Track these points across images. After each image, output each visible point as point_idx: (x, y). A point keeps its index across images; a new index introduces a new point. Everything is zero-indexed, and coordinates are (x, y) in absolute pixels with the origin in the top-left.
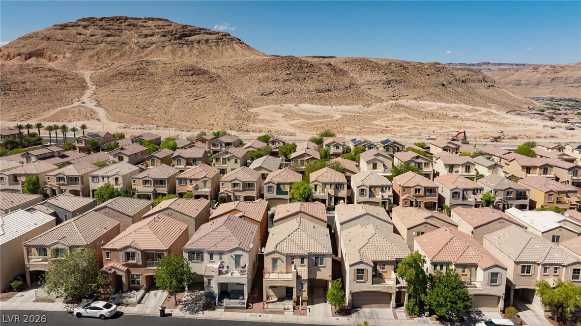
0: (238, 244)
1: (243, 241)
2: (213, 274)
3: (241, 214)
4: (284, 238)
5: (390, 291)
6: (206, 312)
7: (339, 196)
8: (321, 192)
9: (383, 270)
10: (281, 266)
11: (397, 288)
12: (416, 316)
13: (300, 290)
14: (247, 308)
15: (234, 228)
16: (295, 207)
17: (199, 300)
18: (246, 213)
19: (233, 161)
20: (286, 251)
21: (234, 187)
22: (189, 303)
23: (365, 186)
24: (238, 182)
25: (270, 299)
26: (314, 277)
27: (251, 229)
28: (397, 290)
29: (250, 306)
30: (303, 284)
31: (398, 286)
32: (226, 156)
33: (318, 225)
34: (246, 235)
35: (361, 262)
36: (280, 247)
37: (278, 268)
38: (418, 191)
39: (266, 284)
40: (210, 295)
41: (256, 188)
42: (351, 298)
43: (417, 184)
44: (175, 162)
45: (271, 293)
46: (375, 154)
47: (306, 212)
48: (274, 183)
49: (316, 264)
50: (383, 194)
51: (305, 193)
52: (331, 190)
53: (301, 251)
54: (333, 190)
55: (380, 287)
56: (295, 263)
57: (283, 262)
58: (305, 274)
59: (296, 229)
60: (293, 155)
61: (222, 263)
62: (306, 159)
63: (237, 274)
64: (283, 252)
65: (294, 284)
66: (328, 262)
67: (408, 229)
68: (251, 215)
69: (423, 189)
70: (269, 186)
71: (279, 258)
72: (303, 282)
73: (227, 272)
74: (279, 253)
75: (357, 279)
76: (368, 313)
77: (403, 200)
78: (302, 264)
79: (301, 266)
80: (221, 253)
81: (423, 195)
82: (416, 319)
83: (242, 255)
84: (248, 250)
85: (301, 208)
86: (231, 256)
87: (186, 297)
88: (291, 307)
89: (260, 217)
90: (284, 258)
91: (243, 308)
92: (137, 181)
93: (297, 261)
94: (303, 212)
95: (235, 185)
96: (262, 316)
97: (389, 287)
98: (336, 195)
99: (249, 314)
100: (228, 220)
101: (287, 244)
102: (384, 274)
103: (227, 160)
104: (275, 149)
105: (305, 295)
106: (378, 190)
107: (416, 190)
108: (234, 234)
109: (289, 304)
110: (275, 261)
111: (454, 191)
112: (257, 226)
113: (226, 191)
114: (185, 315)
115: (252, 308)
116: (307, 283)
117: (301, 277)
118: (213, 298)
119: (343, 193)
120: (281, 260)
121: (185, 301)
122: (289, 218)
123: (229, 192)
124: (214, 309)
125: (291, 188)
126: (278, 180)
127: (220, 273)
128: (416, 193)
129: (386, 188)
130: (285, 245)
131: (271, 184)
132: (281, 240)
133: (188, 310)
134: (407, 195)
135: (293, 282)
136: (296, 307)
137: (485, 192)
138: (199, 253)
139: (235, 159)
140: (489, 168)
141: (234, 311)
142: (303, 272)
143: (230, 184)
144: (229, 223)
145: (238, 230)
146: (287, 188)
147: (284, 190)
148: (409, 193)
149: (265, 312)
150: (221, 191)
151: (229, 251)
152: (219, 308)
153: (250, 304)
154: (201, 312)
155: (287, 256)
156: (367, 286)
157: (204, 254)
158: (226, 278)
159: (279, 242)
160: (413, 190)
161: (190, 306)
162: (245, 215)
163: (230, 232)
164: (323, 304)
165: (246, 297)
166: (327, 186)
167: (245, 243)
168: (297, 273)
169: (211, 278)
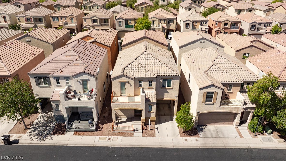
0: (84, 69)
1: (91, 65)
2: (59, 99)
3: (93, 40)
4: (131, 62)
5: (236, 112)
6: (55, 137)
7: (170, 29)
8: (157, 26)
9: (230, 91)
10: (129, 89)
11: (244, 108)
12: (259, 133)
13: (148, 111)
14: (97, 130)
15: (82, 52)
16: (141, 33)
17: (51, 122)
18: (97, 39)
19: (96, 8)
20: (134, 75)
21: (94, 22)
22: (40, 126)
23: (189, 20)
24: (96, 18)
25: (120, 118)
26: (161, 98)
27: (100, 53)
28: (244, 110)
29: (100, 127)
30: (151, 106)
31: (245, 107)
32: (91, 5)
33: (162, 48)
34: (94, 59)
35: (212, 86)
36: (128, 70)
37: (126, 91)
38: (226, 24)
39: (114, 107)
40: (60, 118)
41: (110, 23)
42: (197, 118)
43: (226, 19)
44: (56, 9)
45: (120, 113)
46: (189, 3)
47: (149, 37)
48: (122, 19)
49: (163, 86)
50: (202, 27)
51: (146, 25)
52: (164, 24)
53: (149, 74)
54: (166, 24)
55: (227, 108)
56: (143, 86)
57: (131, 85)
58: (153, 97)
59: (143, 52)
60: (136, 4)
61: (69, 87)
62: (145, 6)
63: (84, 98)
64: (131, 76)
65: (142, 107)
66: (176, 84)
67: (237, 51)
68: (102, 41)
69: (230, 23)
70: (119, 22)
71: (127, 82)
72: (151, 105)
73: (74, 97)
74: (126, 77)
75: (206, 102)
76: (214, 131)
77: (216, 31)
78: (150, 87)
79: (149, 88)
80: (67, 78)
81: (229, 27)
82: (260, 137)
83: (89, 80)
84: (95, 74)
85: (145, 34)
86: (78, 81)
87: (39, 119)
88: (140, 128)
89: (110, 42)
90: (132, 82)
91: (93, 131)
92: (21, 19)
93: (145, 84)
94: (147, 38)
95: (94, 21)
96: (111, 139)
97: (236, 108)
98: (168, 28)
99: (98, 137)
100: (78, 45)
101: (135, 67)
102: (229, 94)
103: (92, 8)
104: (124, 2)
105: (153, 116)
106: (198, 24)
107: (225, 23)
108: (81, 57)
109: (138, 125)
110: (122, 85)
111: (252, 24)
112: (106, 50)
113: (88, 25)
114: (32, 142)
115: (102, 130)
116: (155, 106)
117: (149, 100)
118: (63, 120)
119: (173, 27)
120: (129, 83)
121: (37, 124)
122: (135, 43)
123: (90, 26)
124: (63, 133)
125: (135, 23)
126: (125, 17)
127: (67, 98)
128: (224, 26)
129: (204, 22)
130: (133, 69)
131: (120, 20)
132: (128, 64)
133: (37, 135)
134: (219, 28)
135: (141, 105)
136: (145, 127)
137: (274, 24)
138: (46, 78)
139: (97, 7)
140: (265, 11)
141: (84, 134)
142: (151, 95)
143: (91, 20)
144: (78, 48)
145: (86, 54)
146: (133, 23)
147: (130, 25)
148: (220, 26)
149: (115, 134)
150: (84, 26)
151: (75, 75)
152: (69, 131)
153: (100, 126)
154: (49, 137)
155: (135, 79)
156: (216, 107)
157: (51, 79)
158: (74, 103)
159: (126, 65)
160: (223, 24)
161: (40, 129)
162: (96, 40)
163: (78, 56)
164: (169, 123)
165: (95, 119)
166: (161, 21)
167: (92, 67)
168: (146, 96)
169: (58, 103)
